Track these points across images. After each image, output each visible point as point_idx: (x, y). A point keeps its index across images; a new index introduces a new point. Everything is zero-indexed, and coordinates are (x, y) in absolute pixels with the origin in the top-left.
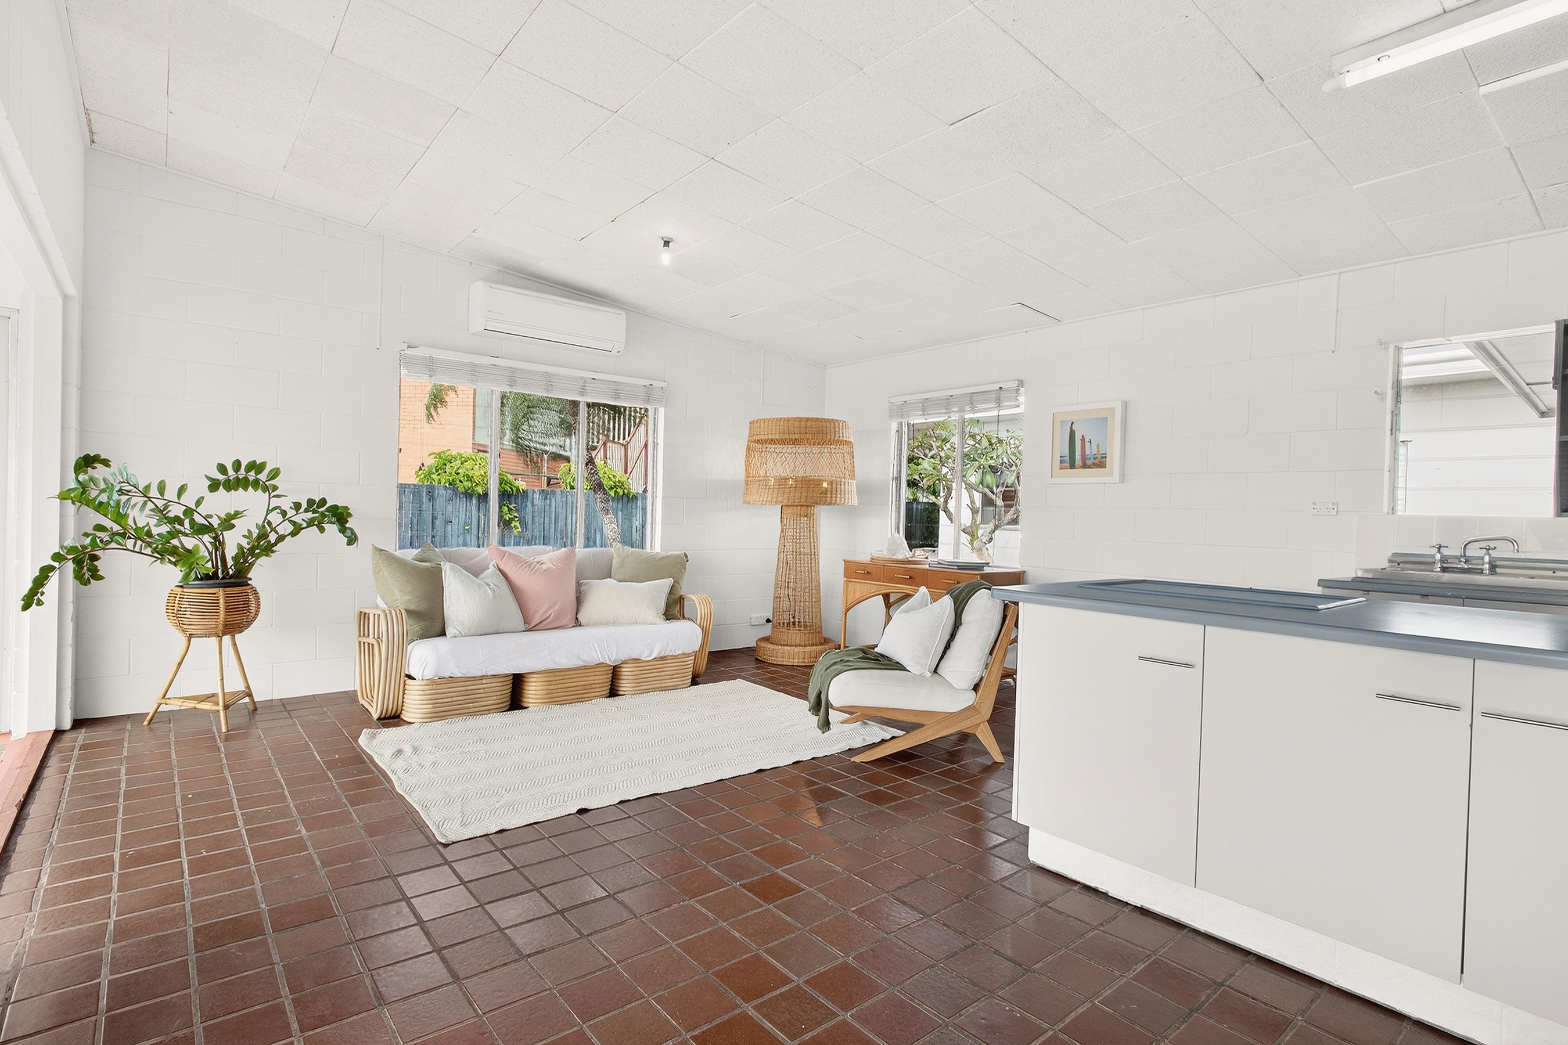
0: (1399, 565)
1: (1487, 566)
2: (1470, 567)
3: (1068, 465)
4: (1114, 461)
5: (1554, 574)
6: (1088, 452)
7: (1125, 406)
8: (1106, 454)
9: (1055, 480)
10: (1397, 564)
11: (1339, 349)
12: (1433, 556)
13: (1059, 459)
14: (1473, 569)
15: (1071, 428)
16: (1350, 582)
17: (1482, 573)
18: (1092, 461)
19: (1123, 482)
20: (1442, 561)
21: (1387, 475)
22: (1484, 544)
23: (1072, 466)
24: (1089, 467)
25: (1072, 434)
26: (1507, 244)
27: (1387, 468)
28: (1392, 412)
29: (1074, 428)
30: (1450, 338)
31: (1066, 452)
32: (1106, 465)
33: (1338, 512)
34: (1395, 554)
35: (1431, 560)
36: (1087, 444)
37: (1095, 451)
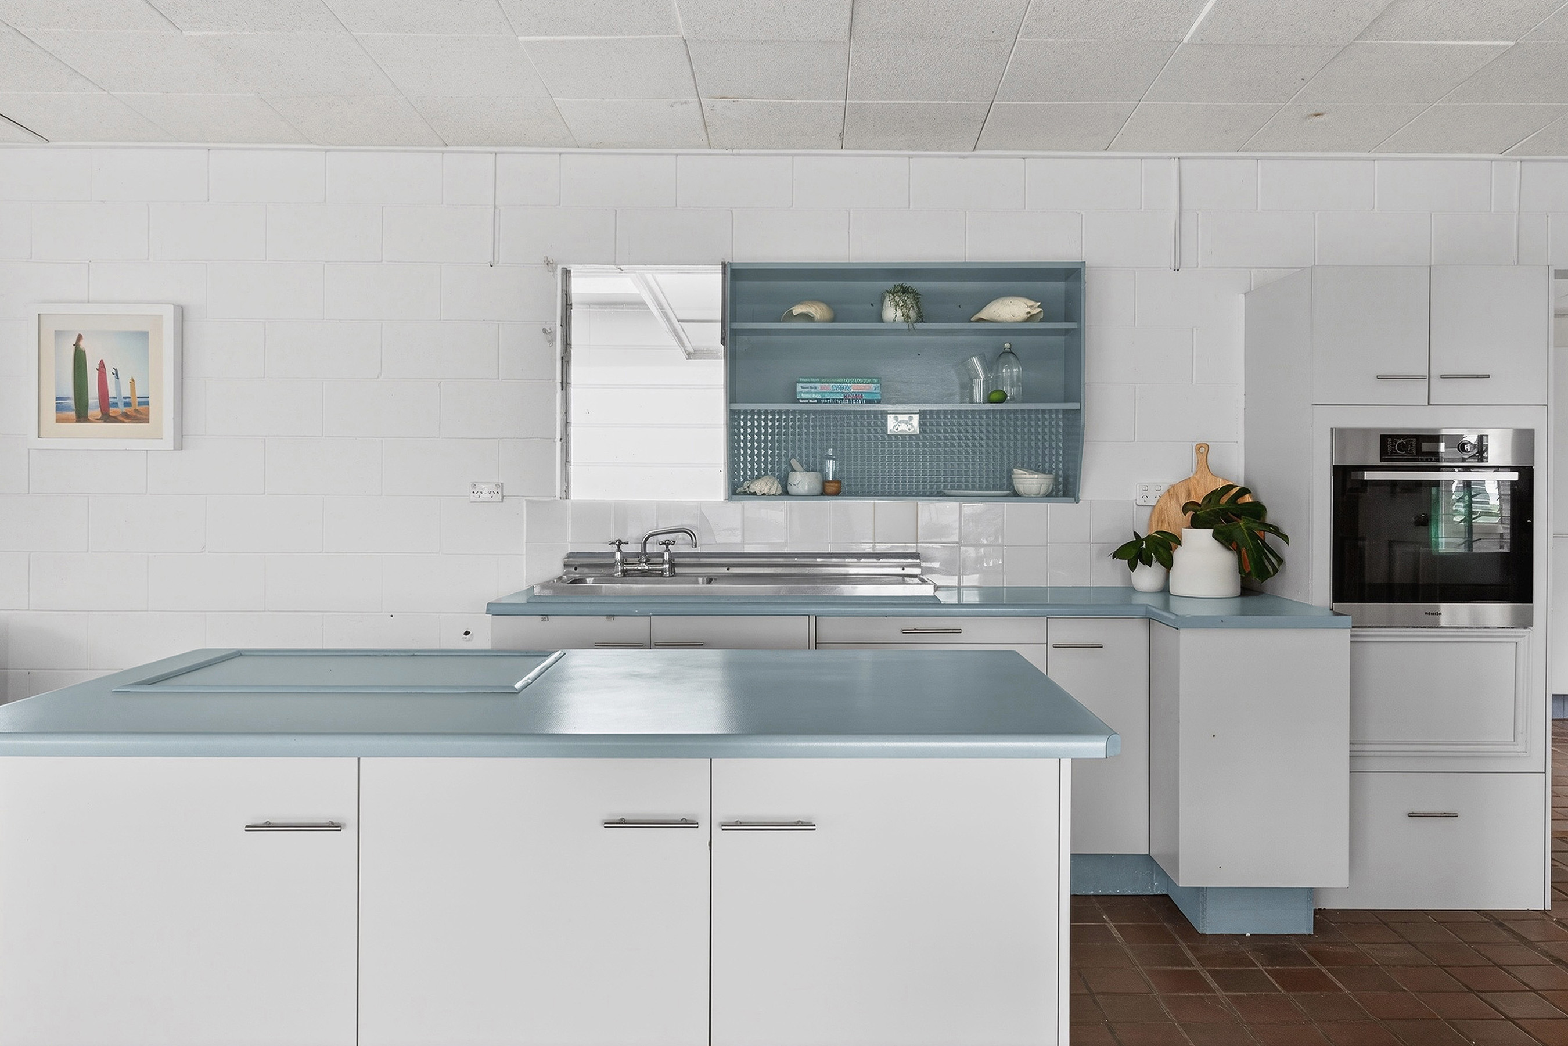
0: (576, 569)
1: (667, 566)
2: (650, 568)
3: (73, 414)
4: (163, 409)
5: (727, 572)
6: (112, 392)
7: (181, 314)
8: (148, 397)
9: (43, 443)
10: (573, 569)
11: (498, 261)
12: (613, 555)
13: (54, 403)
14: (654, 570)
15: (77, 345)
16: (525, 604)
17: (662, 575)
18: (122, 409)
19: (182, 449)
20: (623, 562)
21: (558, 444)
22: (663, 538)
23: (82, 416)
24: (115, 420)
25: (79, 359)
26: (675, 156)
27: (558, 437)
28: (562, 357)
29: (83, 344)
30: (622, 267)
31: (69, 391)
32: (148, 415)
33: (503, 497)
34: (571, 555)
35: (611, 561)
36: (110, 379)
37: (126, 392)
